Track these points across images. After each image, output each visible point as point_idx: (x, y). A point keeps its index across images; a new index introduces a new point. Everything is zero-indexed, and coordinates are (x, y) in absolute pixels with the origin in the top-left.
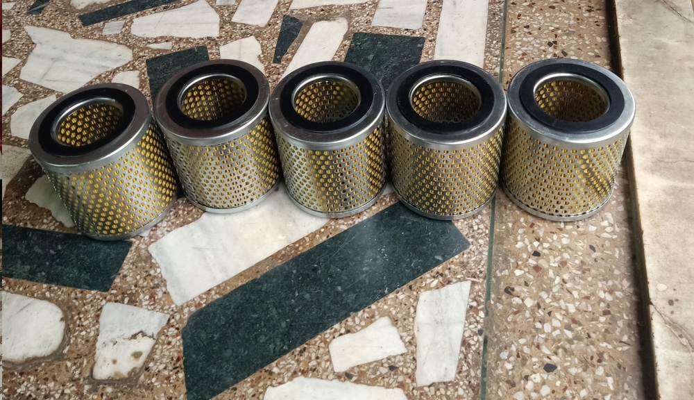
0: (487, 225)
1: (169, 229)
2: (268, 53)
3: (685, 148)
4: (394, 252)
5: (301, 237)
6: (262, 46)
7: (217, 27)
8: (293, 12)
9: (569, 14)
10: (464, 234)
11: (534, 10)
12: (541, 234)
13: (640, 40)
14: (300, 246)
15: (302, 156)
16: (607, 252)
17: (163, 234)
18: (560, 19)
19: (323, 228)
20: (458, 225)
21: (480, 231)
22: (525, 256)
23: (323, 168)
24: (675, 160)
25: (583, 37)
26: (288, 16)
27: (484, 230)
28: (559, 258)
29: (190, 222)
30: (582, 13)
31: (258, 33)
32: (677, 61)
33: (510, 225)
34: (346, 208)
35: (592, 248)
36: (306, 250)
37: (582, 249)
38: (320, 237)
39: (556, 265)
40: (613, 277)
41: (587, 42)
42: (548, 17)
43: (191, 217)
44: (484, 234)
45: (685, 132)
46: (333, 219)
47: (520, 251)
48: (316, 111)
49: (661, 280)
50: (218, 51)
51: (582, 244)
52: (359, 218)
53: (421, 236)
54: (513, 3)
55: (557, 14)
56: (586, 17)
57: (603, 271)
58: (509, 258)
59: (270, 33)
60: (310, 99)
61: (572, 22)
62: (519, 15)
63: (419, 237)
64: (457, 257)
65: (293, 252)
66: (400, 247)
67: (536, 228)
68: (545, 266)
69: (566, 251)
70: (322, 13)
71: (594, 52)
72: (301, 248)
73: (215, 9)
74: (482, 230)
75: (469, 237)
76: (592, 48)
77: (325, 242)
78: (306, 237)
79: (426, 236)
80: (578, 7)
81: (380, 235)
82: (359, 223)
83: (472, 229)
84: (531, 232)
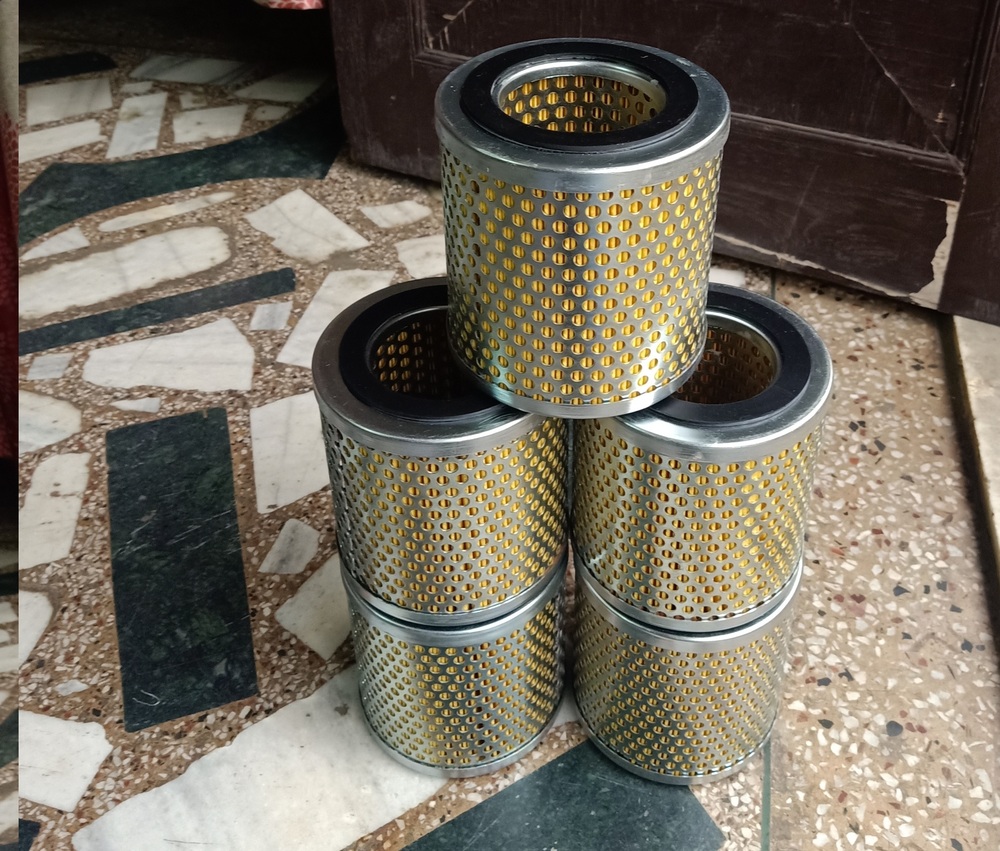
0: (757, 795)
1: (118, 797)
5: (389, 820)
7: (248, 372)
9: (882, 371)
10: (714, 814)
12: (860, 816)
14: (386, 839)
15: (402, 657)
17: (105, 807)
18: (868, 380)
19: (434, 798)
20: (701, 795)
21: (744, 809)
23: (443, 679)
25: (909, 416)
27: (752, 806)
29: (162, 782)
30: (904, 372)
33: (801, 795)
34: (482, 758)
35: (956, 844)
36: (396, 849)
37: (938, 847)
38: (428, 820)
41: (918, 426)
42: (847, 376)
43: (165, 771)
44: (751, 816)
46: (455, 779)
50: (245, 419)
51: (937, 837)
52: (506, 777)
53: (630, 819)
55: (862, 371)
56: (913, 379)
61: (889, 387)
63: (625, 823)
66: (588, 845)
67: (850, 803)
71: (931, 445)
72: (387, 844)
73: (248, 336)
74: (747, 805)
75: (722, 823)
76: (926, 437)
77: (436, 831)
78: (399, 818)
79: (639, 820)
80: (898, 359)
81: (548, 816)
82: (507, 788)
83: (727, 805)
84: (841, 810)
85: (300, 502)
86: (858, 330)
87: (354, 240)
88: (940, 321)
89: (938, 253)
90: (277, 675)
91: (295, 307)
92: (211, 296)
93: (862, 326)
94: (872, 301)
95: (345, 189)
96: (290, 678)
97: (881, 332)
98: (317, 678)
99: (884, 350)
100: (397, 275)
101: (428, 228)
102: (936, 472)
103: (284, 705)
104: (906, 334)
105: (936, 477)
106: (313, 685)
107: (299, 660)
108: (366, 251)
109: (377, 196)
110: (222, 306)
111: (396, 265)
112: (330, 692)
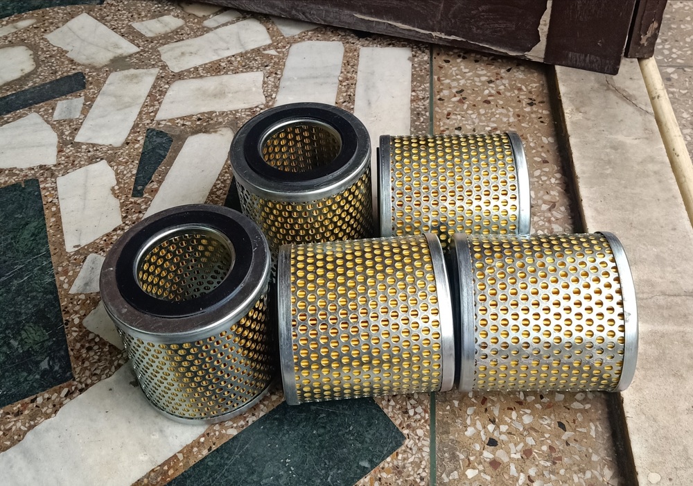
0: (427, 407)
2: (125, 184)
3: (661, 278)
4: (303, 462)
5: (172, 455)
6: (117, 174)
7: (54, 151)
8: (159, 124)
9: (507, 109)
10: (397, 423)
11: (465, 106)
12: (496, 413)
13: (593, 139)
14: (170, 468)
16: (580, 430)
18: (497, 116)
19: (203, 436)
20: (389, 411)
21: (418, 417)
22: (478, 447)
24: (650, 295)
25: (526, 139)
26: (153, 130)
27: (423, 414)
28: (522, 445)
29: (8, 448)
30: (522, 108)
31: (111, 156)
32: (638, 164)
33: (456, 403)
35: (561, 425)
36: (178, 474)
37: (549, 428)
38: (199, 451)
39: (518, 456)
40: (591, 465)
41: (532, 145)
42: (483, 115)
43: (9, 440)
44: (423, 421)
45: (657, 256)
47: (471, 441)
48: (176, 275)
49: (652, 466)
50: (54, 185)
51: (548, 421)
52: (253, 415)
53: (340, 433)
54: (440, 99)
55: (494, 110)
56: (528, 113)
57: (578, 459)
58: (458, 453)
59: (129, 155)
60: (165, 260)
61: (512, 120)
62: (449, 114)
63: (337, 436)
64: (389, 459)
65: (159, 479)
66: (311, 454)
67: (489, 405)
68: (505, 459)
69: (529, 435)
70: (198, 123)
71: (541, 157)
72: (171, 472)
73: (52, 125)
74: (420, 414)
75: (403, 428)
76: (538, 151)
77: (206, 457)
78: (178, 453)
79: (346, 433)
80: (518, 99)
81: (284, 438)
82: (254, 423)
83: (407, 415)
84: (483, 410)
85: (98, 241)
86: (490, 82)
87: (128, 48)
88: (546, 70)
89: (542, 22)
90: (87, 364)
91: (86, 100)
92: (22, 98)
93: (493, 79)
94: (500, 60)
95: (119, 10)
96: (96, 365)
97: (506, 82)
98: (116, 363)
99: (508, 94)
100: (161, 71)
101: (182, 34)
102: (544, 175)
103: (92, 384)
104: (523, 82)
105: (544, 178)
106: (113, 368)
107: (102, 352)
108: (138, 55)
109: (143, 14)
110: (31, 104)
111: (160, 64)
112: (125, 372)
